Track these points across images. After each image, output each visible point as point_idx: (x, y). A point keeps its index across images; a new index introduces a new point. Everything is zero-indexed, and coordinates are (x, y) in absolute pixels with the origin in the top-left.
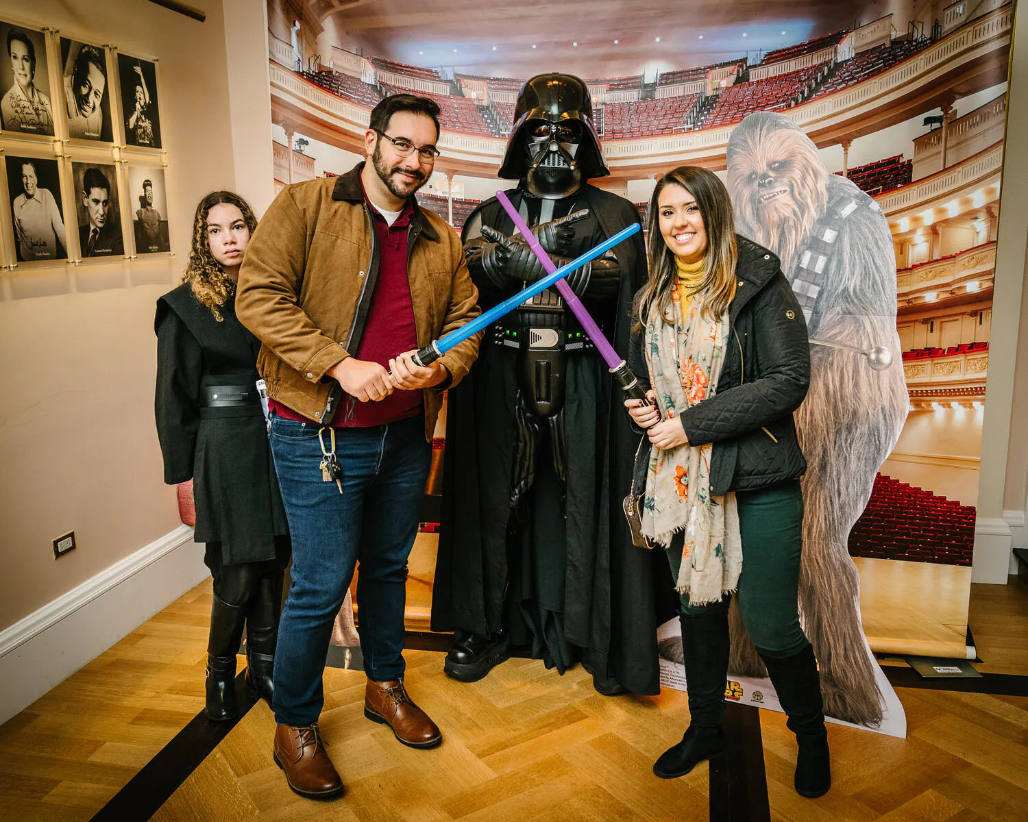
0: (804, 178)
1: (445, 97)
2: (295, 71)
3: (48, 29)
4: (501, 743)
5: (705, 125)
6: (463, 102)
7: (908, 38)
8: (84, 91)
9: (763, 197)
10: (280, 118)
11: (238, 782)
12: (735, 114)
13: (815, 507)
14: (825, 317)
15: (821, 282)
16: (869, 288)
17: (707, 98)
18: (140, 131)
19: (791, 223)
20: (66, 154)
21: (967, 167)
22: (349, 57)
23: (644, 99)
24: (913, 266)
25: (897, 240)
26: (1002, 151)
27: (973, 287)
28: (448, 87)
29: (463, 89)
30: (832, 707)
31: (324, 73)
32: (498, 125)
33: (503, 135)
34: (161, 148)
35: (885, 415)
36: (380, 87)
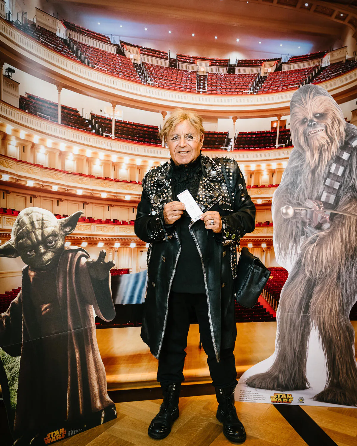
0: (333, 124)
1: (113, 54)
2: (6, 20)
5: (259, 92)
6: (125, 60)
7: (353, 60)
9: (310, 132)
12: (274, 88)
13: (334, 299)
14: (342, 199)
15: (341, 181)
17: (261, 77)
22: (48, 17)
23: (229, 73)
28: (116, 49)
29: (125, 51)
30: (339, 399)
31: (29, 25)
32: (146, 77)
33: (149, 84)
36: (69, 41)
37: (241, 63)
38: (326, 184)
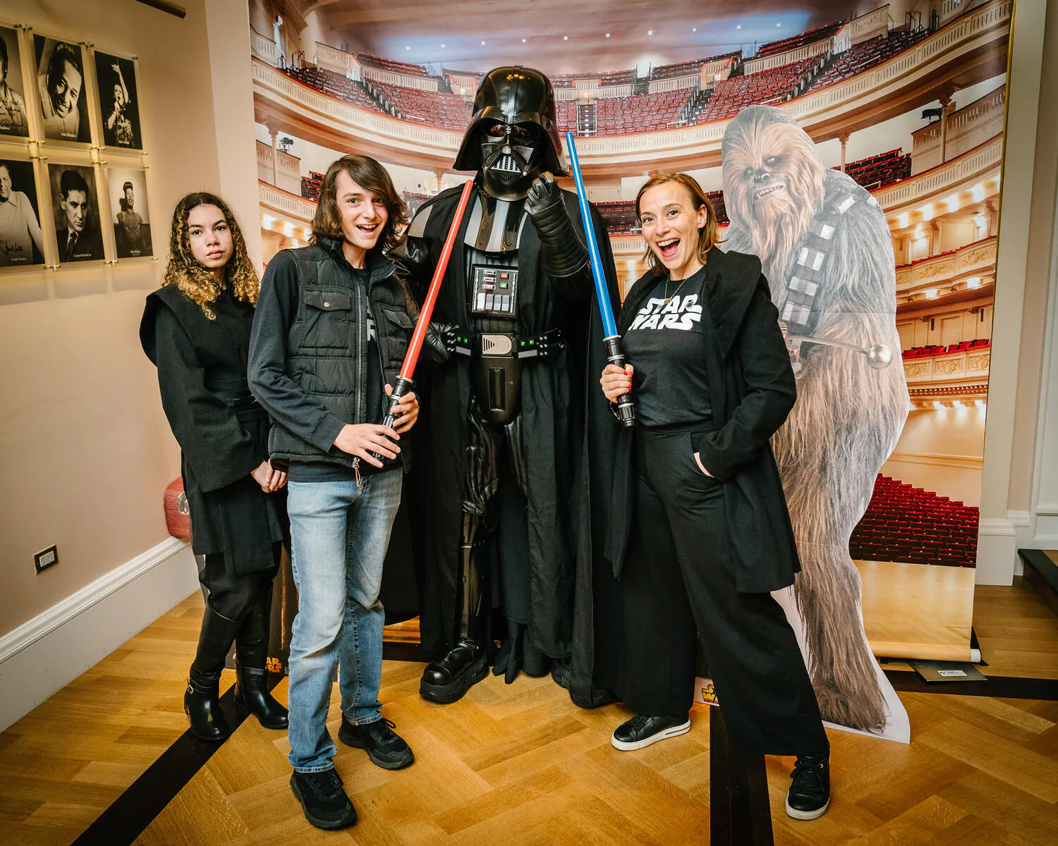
0: (800, 173)
1: (433, 93)
2: (278, 68)
3: (21, 26)
4: (498, 755)
5: (700, 120)
6: (452, 98)
7: (906, 29)
8: (60, 90)
9: (759, 192)
10: (264, 116)
11: (228, 800)
12: (730, 108)
14: (823, 315)
15: (819, 280)
16: (867, 285)
17: (701, 92)
18: (119, 132)
19: (788, 219)
20: (42, 156)
21: (967, 161)
22: (334, 53)
23: (637, 94)
24: (913, 262)
25: (896, 235)
26: (1001, 144)
27: (974, 283)
28: (437, 83)
29: (452, 86)
30: (834, 713)
31: (308, 70)
34: (142, 149)
35: (885, 415)
36: (366, 84)
37: (660, 73)
38: (790, 287)
